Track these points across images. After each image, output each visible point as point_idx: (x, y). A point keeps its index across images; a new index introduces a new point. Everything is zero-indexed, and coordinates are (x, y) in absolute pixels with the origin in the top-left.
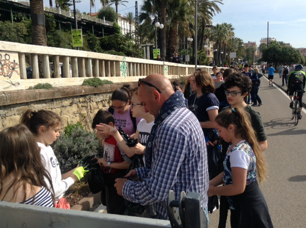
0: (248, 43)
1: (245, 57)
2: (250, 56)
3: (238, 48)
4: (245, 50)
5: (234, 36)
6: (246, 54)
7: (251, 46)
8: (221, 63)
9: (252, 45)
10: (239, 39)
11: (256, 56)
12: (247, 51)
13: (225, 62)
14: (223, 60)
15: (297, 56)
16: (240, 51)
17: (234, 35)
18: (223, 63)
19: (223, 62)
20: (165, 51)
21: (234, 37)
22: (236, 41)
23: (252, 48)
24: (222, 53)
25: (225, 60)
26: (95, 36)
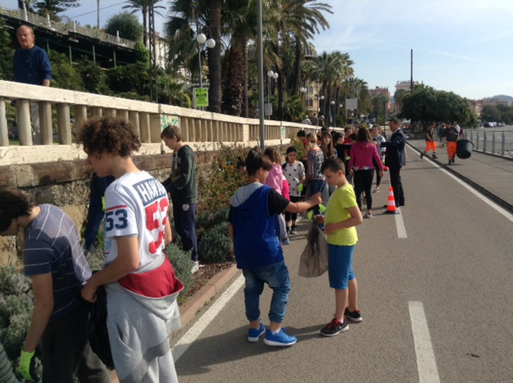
0: (376, 89)
1: (371, 111)
2: (380, 110)
3: (360, 96)
4: (372, 100)
5: (352, 74)
6: (374, 106)
7: (380, 94)
8: (331, 121)
9: (382, 92)
10: (361, 81)
11: (389, 111)
12: (375, 101)
13: (337, 118)
14: (335, 116)
15: (463, 110)
16: (364, 101)
17: (354, 73)
18: (335, 121)
19: (335, 118)
20: (220, 93)
21: (352, 76)
22: (357, 85)
23: (382, 98)
24: (333, 102)
25: (339, 115)
26: (97, 65)
